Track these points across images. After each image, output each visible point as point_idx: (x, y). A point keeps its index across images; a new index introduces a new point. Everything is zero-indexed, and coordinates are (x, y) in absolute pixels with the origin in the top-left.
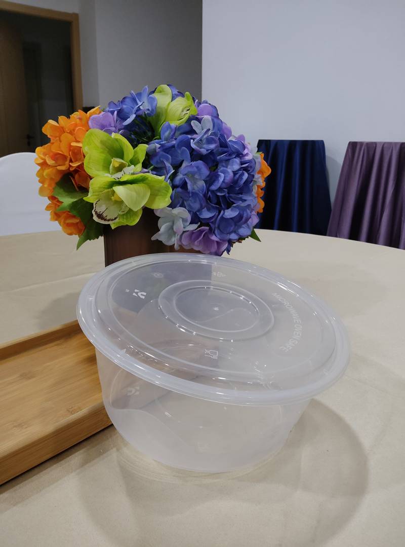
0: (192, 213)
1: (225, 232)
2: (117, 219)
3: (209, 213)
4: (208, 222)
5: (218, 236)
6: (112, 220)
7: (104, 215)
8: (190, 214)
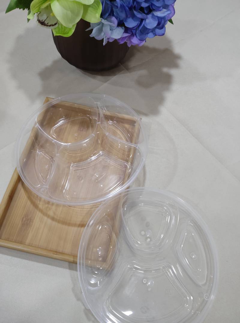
0: (118, 19)
1: (144, 33)
2: (57, 25)
5: (138, 37)
6: (53, 25)
7: (46, 22)
8: (117, 20)
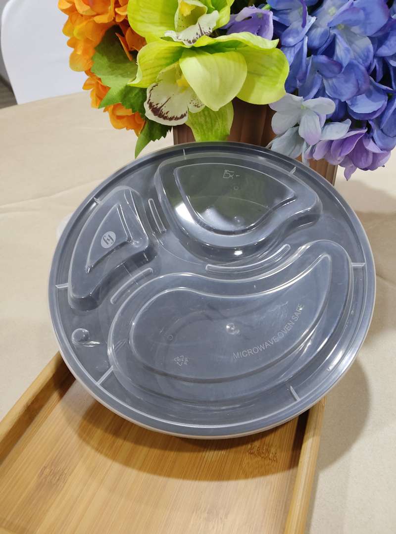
1: (391, 135)
4: (367, 119)
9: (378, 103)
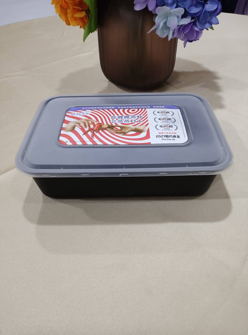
1: (202, 23)
3: (197, 8)
4: (195, 16)
5: (199, 27)
9: (199, 9)
